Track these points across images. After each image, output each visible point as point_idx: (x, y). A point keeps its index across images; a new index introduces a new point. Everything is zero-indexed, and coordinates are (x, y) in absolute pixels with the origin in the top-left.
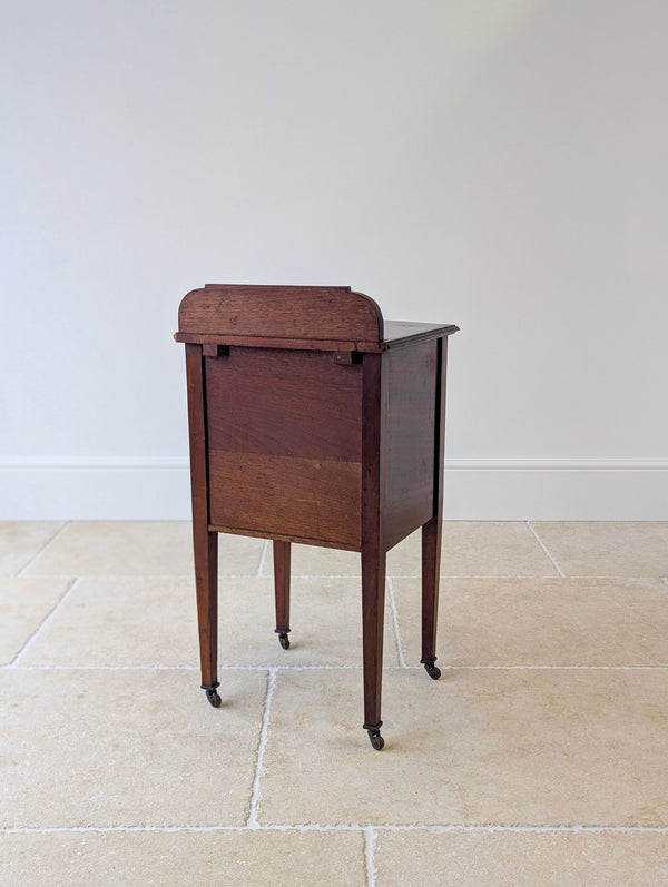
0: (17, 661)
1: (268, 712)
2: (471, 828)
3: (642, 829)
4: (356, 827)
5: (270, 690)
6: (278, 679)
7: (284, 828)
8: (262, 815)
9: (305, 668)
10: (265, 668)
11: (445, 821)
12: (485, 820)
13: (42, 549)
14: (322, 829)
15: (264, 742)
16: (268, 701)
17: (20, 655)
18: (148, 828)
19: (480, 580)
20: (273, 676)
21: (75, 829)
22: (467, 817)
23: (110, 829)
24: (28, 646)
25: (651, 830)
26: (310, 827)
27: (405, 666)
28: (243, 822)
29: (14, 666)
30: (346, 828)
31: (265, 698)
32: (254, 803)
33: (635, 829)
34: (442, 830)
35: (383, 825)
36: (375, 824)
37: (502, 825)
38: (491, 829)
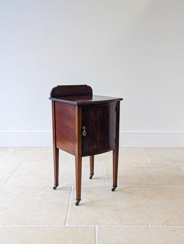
1: (71, 197)
2: (122, 226)
3: (166, 226)
4: (93, 225)
5: (72, 191)
7: (74, 225)
8: (69, 222)
10: (71, 186)
11: (116, 224)
12: (126, 224)
13: (13, 154)
14: (84, 226)
15: (70, 204)
17: (7, 182)
18: (40, 225)
19: (127, 163)
20: (73, 188)
21: (22, 225)
22: (121, 223)
23: (31, 225)
24: (9, 180)
25: (168, 226)
26: (82, 225)
27: (107, 185)
28: (64, 224)
29: (6, 185)
30: (90, 225)
31: (71, 193)
32: (67, 220)
33: (164, 226)
34: (115, 226)
35: (100, 225)
36: (98, 225)
37: (130, 225)
38: (127, 226)
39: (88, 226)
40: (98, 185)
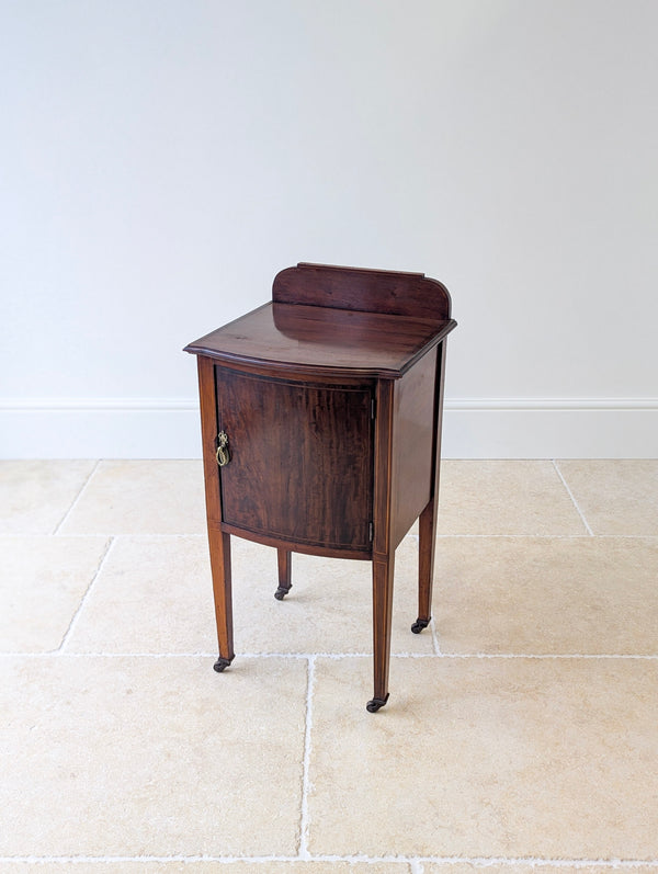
0: (65, 644)
1: (310, 711)
2: (513, 862)
4: (402, 859)
5: (311, 684)
6: (317, 670)
7: (333, 859)
8: (312, 842)
9: (342, 655)
10: (304, 656)
11: (488, 852)
12: (526, 853)
13: (76, 498)
14: (371, 861)
15: (308, 752)
16: (309, 698)
17: (68, 638)
18: (205, 859)
19: (509, 540)
20: (312, 666)
21: (137, 859)
22: (508, 847)
23: (170, 859)
24: (73, 627)
26: (360, 859)
27: (439, 654)
28: (295, 852)
29: (62, 650)
30: (393, 859)
31: (306, 695)
32: (304, 829)
34: (485, 862)
35: (429, 856)
36: (421, 856)
37: (543, 858)
38: (532, 863)
39: (386, 859)
40: (406, 656)
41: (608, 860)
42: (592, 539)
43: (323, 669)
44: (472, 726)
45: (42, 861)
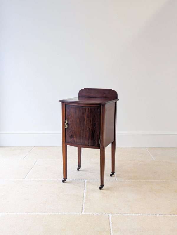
0: (26, 178)
1: (85, 190)
2: (133, 214)
3: (172, 215)
4: (107, 214)
5: (85, 185)
6: (87, 182)
7: (90, 214)
8: (85, 211)
10: (84, 180)
11: (127, 213)
12: (136, 213)
13: (28, 153)
14: (99, 214)
16: (85, 187)
18: (60, 213)
19: (134, 161)
20: (86, 182)
21: (43, 213)
22: (132, 212)
24: (28, 175)
25: (174, 215)
26: (96, 214)
27: (117, 180)
28: (81, 212)
30: (105, 214)
31: (84, 186)
32: (83, 209)
33: (171, 215)
34: (126, 215)
36: (111, 213)
37: (140, 214)
38: (138, 215)
39: (103, 214)
40: (109, 180)
41: (156, 214)
42: (155, 161)
43: (88, 182)
44: (124, 192)
45: (21, 214)
